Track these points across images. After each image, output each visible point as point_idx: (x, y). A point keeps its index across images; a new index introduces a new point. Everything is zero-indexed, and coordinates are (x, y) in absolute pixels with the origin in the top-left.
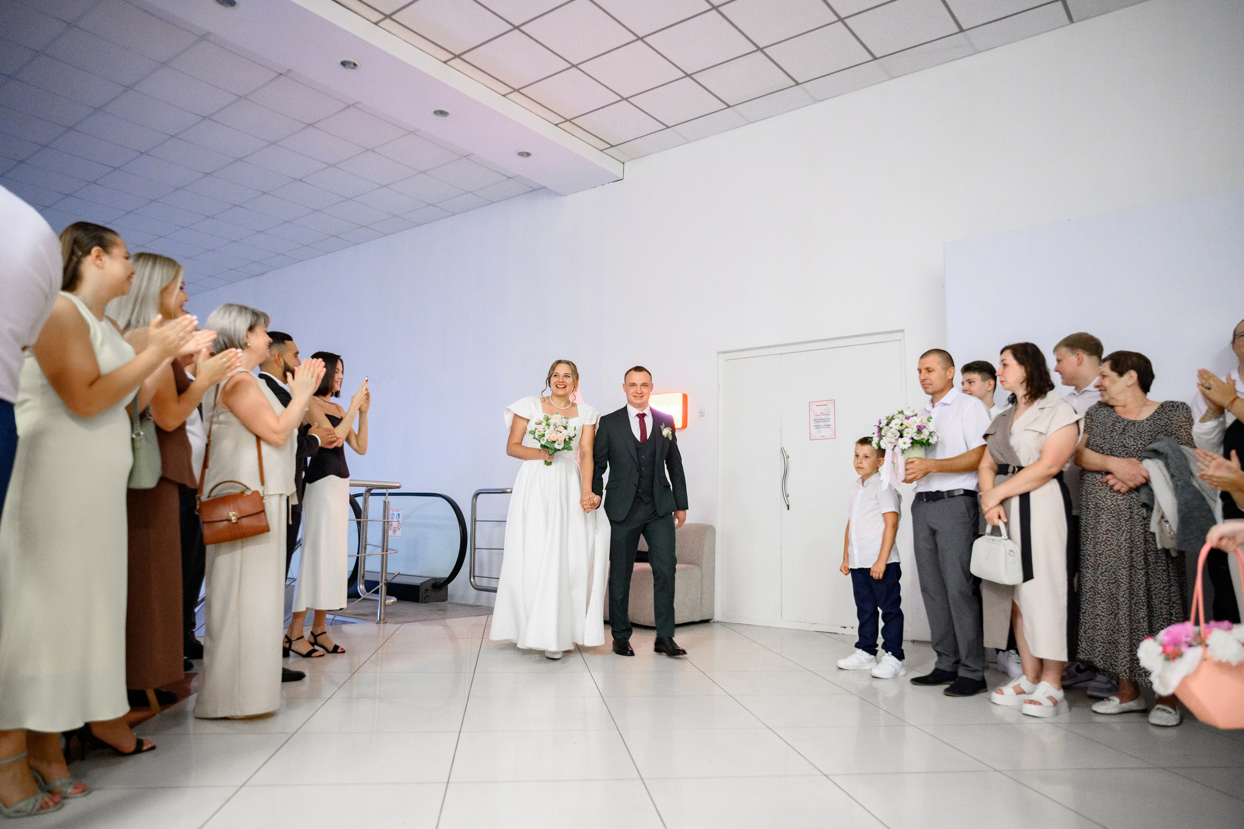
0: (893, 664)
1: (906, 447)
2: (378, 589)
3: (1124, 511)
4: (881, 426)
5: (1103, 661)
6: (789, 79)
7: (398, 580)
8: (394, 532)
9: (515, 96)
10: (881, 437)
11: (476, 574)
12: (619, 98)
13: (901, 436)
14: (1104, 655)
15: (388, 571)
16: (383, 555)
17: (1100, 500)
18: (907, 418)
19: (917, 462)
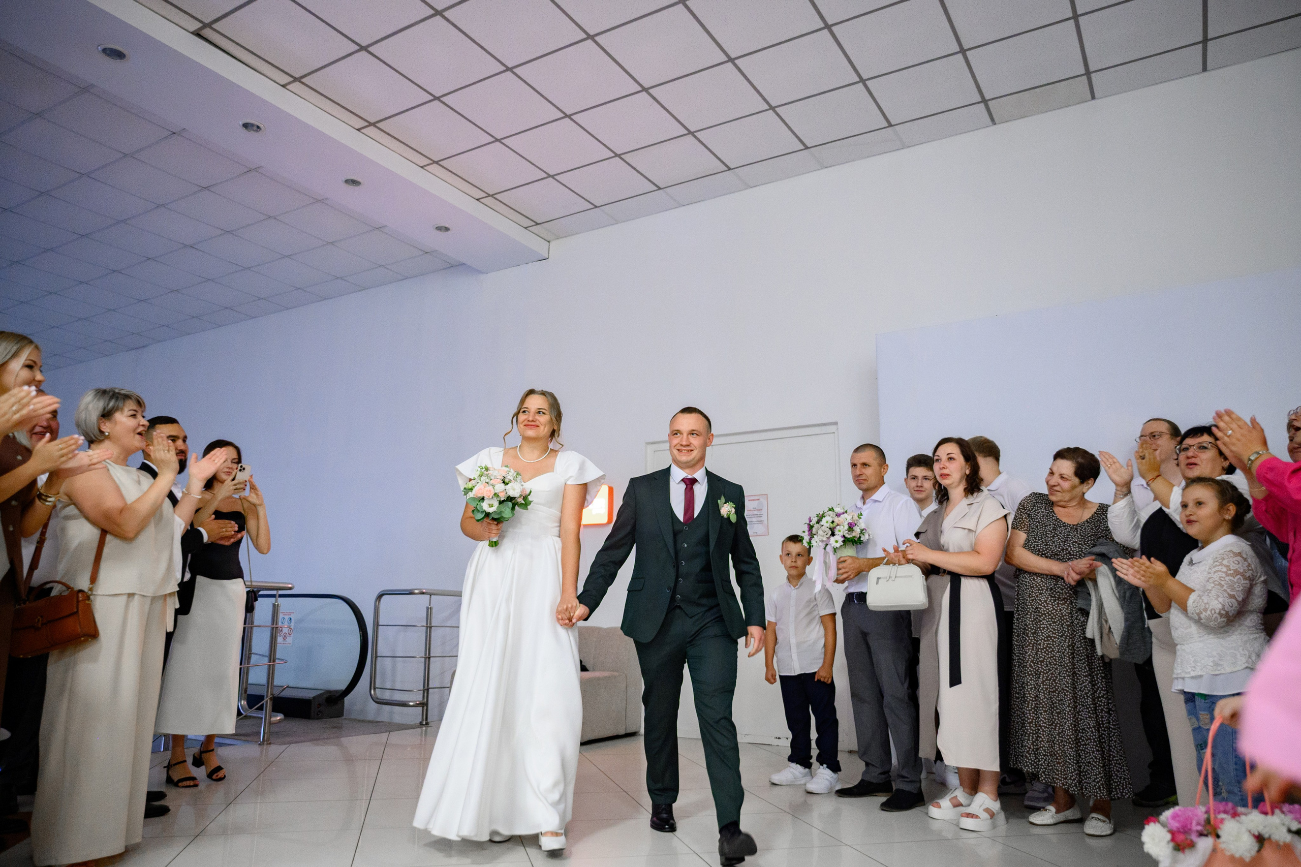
0: (829, 778)
1: (838, 545)
2: (263, 704)
3: (1066, 615)
4: (811, 524)
5: (1045, 775)
6: (721, 164)
7: (287, 694)
8: (285, 638)
9: (434, 168)
10: (812, 536)
11: (377, 686)
12: (545, 175)
13: (833, 534)
14: (1046, 768)
15: (275, 684)
16: (270, 665)
17: (1040, 605)
18: (838, 515)
19: (849, 561)
